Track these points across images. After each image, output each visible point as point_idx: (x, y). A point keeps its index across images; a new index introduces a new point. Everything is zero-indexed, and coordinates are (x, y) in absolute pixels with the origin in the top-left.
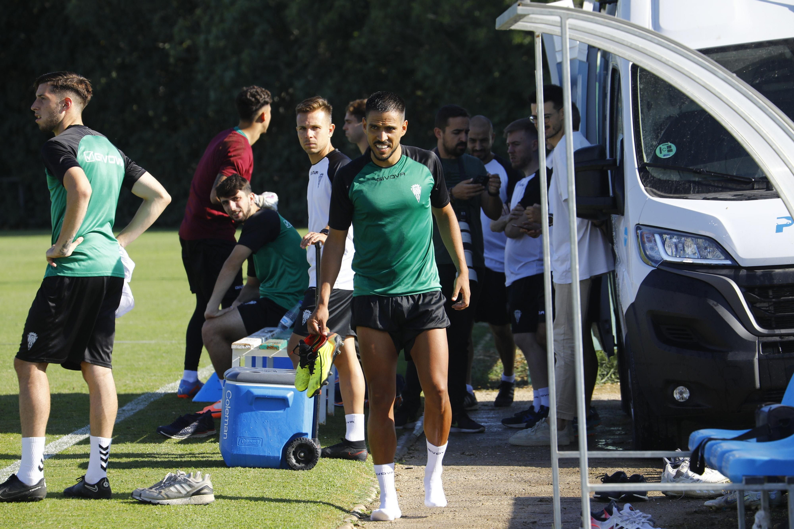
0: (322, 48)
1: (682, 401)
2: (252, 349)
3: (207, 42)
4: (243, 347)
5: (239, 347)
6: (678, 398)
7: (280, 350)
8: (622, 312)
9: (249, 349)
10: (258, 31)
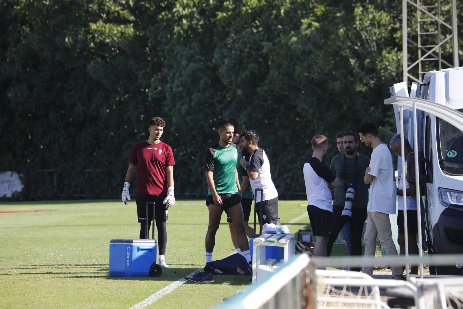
0: (239, 92)
1: (459, 268)
2: (262, 242)
3: (172, 88)
4: (258, 241)
5: (257, 241)
6: (458, 266)
7: (275, 243)
8: (432, 228)
9: (261, 242)
10: (202, 82)
